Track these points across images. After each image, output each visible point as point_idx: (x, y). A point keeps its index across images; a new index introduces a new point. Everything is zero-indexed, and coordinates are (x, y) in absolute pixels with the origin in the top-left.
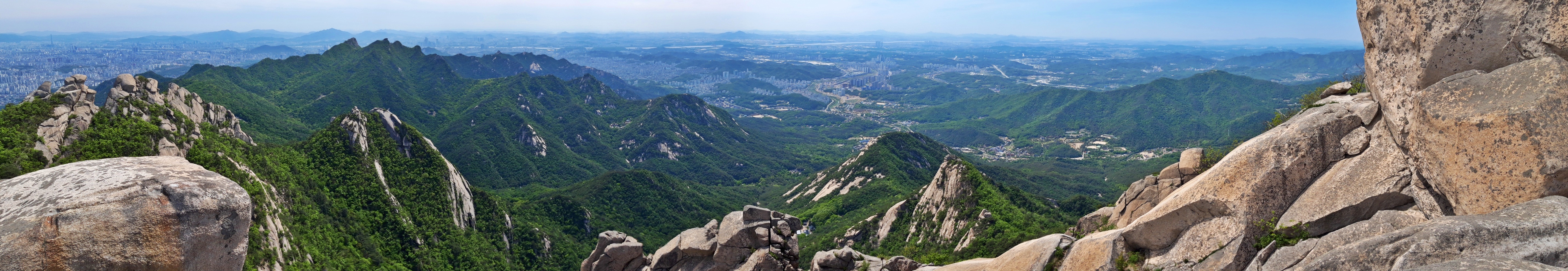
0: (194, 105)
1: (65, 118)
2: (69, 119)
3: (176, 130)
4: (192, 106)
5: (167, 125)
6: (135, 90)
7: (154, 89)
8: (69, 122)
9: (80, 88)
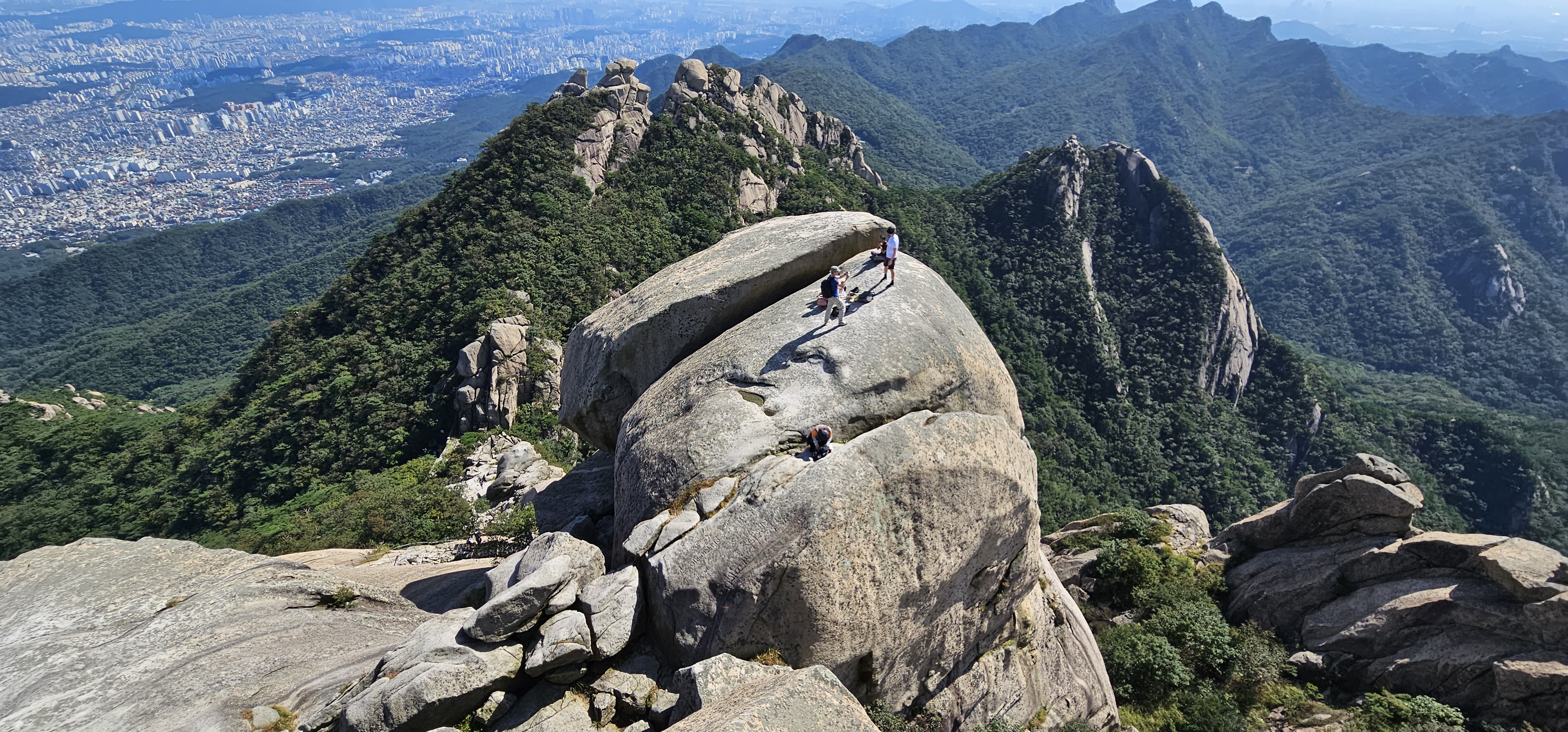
0: (792, 115)
1: (609, 129)
2: (615, 131)
3: (765, 158)
4: (789, 118)
5: (753, 149)
6: (706, 88)
7: (735, 88)
8: (615, 136)
9: (628, 81)
